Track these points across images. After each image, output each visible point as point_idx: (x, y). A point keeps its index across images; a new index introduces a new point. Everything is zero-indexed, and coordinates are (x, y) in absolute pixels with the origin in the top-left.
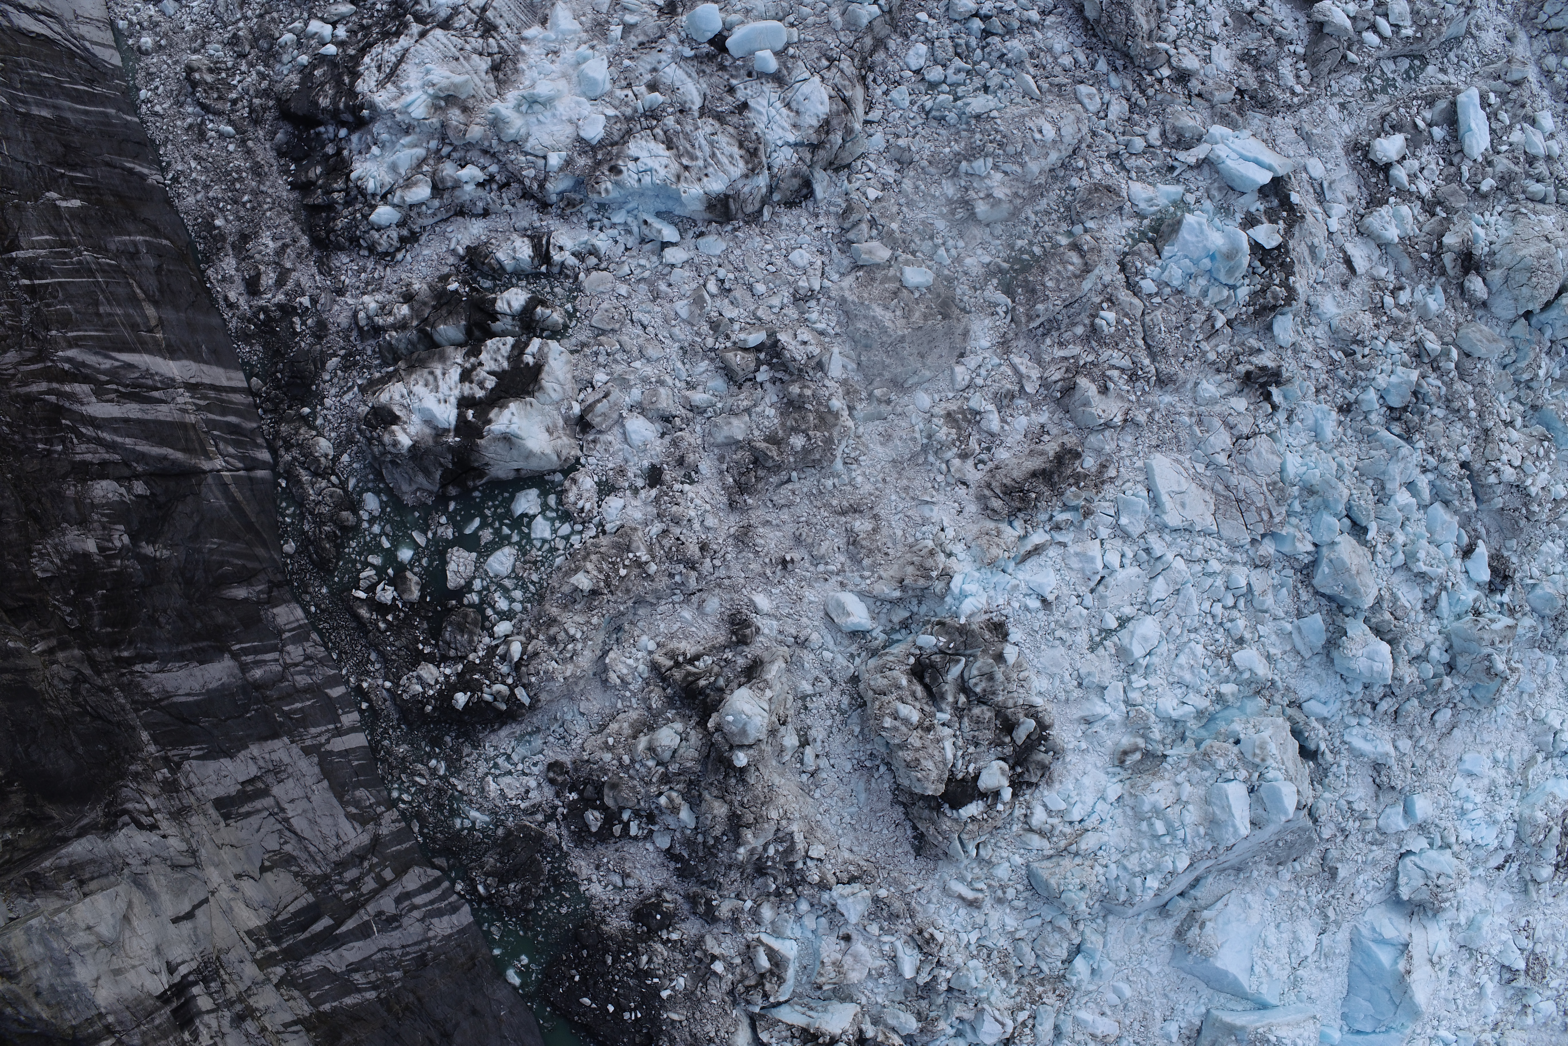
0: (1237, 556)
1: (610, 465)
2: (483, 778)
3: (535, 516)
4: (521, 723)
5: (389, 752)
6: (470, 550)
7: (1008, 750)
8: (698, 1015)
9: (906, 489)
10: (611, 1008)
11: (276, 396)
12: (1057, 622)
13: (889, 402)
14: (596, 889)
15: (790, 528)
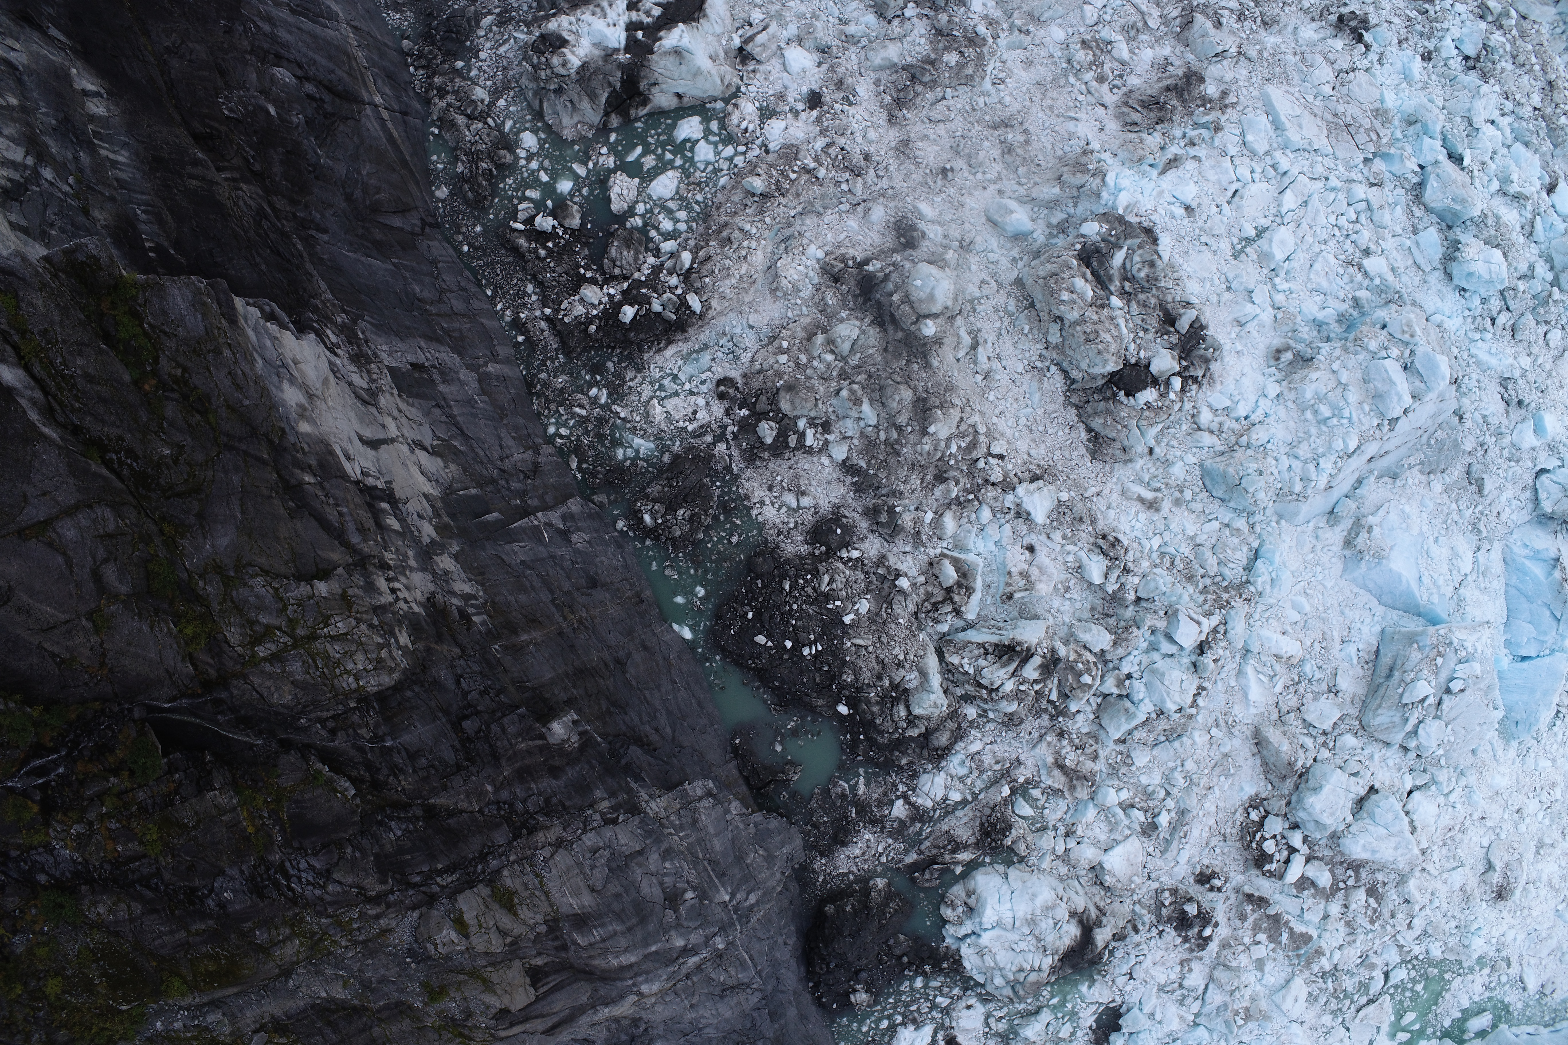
0: (1353, 175)
1: (771, 92)
2: (648, 402)
3: (698, 141)
4: (687, 340)
5: (546, 385)
6: (631, 176)
7: (1174, 339)
8: (884, 639)
9: (1051, 107)
10: (789, 644)
11: (430, 52)
12: (1201, 229)
13: (1028, 32)
14: (770, 513)
15: (947, 142)
